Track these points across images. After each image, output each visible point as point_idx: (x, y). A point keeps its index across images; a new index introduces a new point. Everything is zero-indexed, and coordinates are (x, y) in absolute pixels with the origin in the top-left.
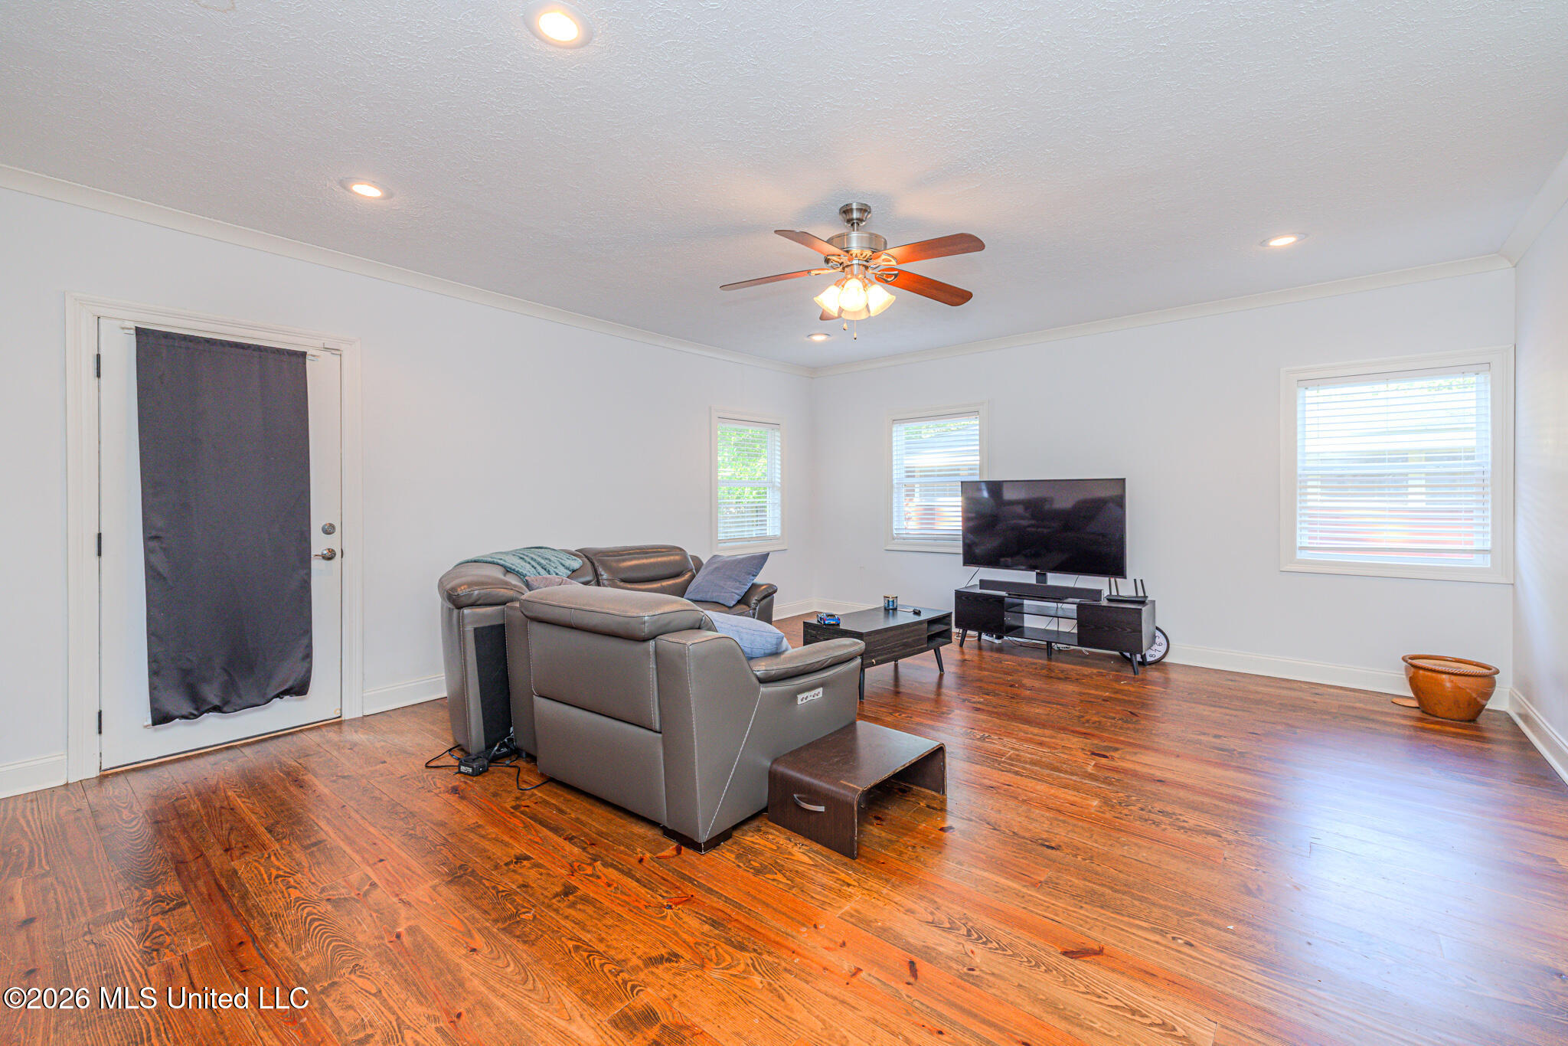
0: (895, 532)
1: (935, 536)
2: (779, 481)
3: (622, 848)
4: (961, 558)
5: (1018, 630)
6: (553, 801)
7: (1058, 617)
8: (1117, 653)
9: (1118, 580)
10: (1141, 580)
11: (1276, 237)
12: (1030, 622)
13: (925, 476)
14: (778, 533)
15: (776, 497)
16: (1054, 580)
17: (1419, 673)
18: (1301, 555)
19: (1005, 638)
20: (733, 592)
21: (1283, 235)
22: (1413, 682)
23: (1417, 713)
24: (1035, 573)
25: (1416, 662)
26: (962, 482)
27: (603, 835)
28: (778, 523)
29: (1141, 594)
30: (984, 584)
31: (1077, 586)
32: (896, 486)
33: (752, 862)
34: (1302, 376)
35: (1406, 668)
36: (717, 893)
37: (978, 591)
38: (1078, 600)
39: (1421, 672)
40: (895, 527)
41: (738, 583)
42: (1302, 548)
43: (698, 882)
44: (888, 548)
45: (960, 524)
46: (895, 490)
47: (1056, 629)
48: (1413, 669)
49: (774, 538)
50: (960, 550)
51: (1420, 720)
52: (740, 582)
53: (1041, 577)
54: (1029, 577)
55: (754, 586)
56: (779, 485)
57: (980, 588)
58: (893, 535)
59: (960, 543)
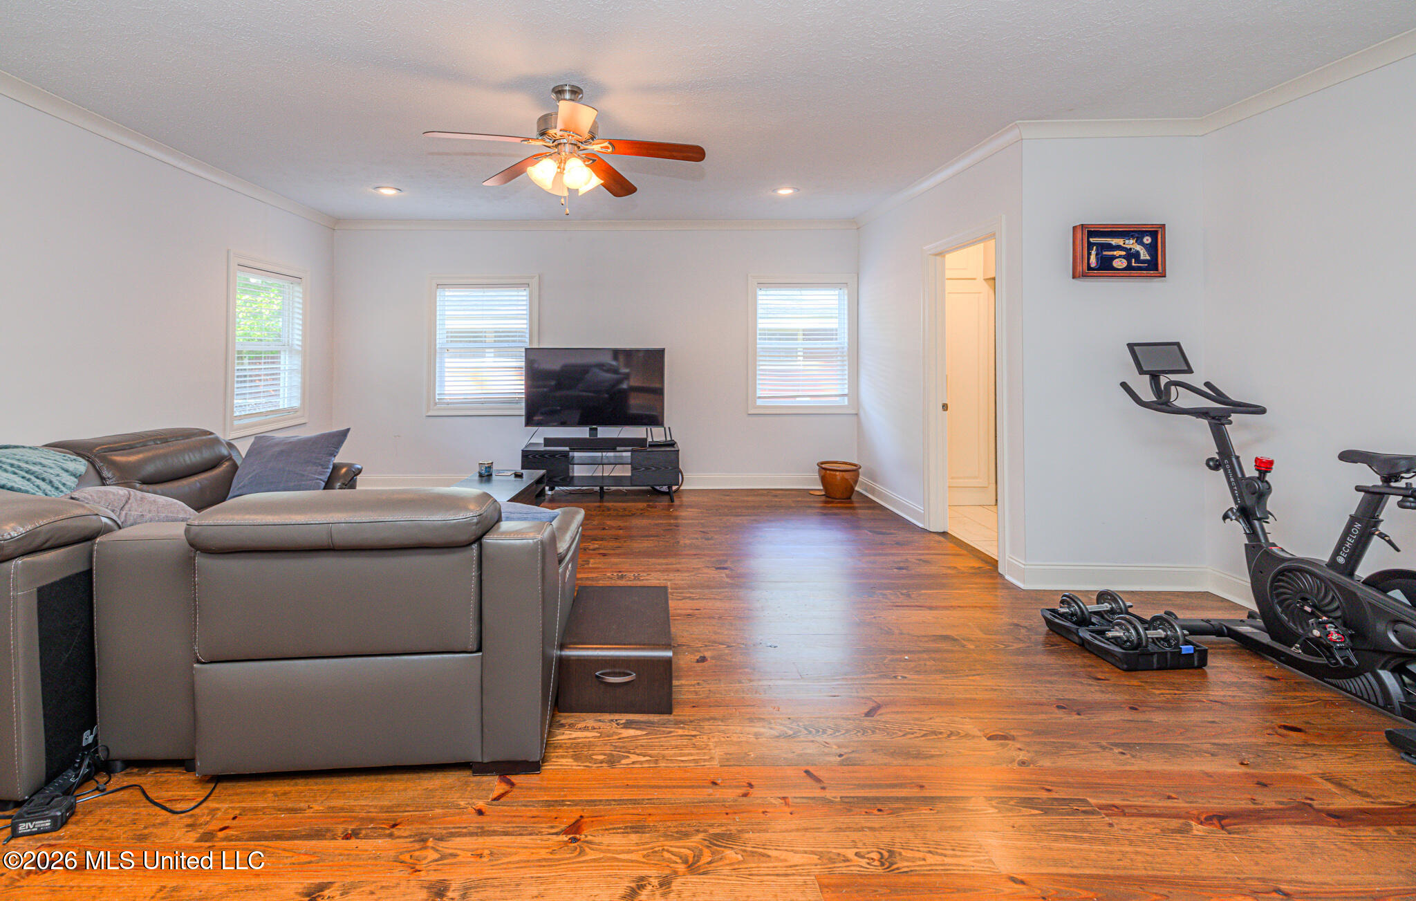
0: (437, 397)
1: (483, 400)
2: (300, 343)
3: (439, 811)
4: (523, 419)
5: (568, 480)
6: (261, 805)
7: (603, 464)
8: (649, 488)
9: (653, 429)
10: (669, 428)
11: (782, 188)
12: (578, 471)
13: (470, 342)
14: (296, 404)
15: (296, 362)
16: (605, 432)
17: (826, 472)
18: (759, 402)
19: (557, 488)
20: (318, 479)
21: (786, 188)
22: (824, 479)
23: (823, 498)
24: (588, 428)
25: (823, 466)
26: (526, 349)
27: (395, 809)
28: (297, 393)
29: (669, 439)
30: (548, 442)
31: (621, 436)
32: (438, 350)
33: (594, 757)
34: (762, 281)
35: (819, 471)
36: (601, 801)
37: (542, 448)
38: (630, 448)
39: (828, 472)
40: (437, 392)
41: (320, 467)
42: (760, 398)
43: (569, 801)
44: (429, 414)
45: (523, 387)
46: (438, 355)
47: (601, 475)
48: (824, 471)
49: (294, 410)
50: (523, 412)
51: (826, 502)
52: (322, 465)
53: (594, 431)
54: (582, 432)
55: (336, 468)
56: (300, 348)
57: (545, 446)
58: (435, 400)
59: (523, 405)
